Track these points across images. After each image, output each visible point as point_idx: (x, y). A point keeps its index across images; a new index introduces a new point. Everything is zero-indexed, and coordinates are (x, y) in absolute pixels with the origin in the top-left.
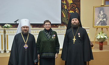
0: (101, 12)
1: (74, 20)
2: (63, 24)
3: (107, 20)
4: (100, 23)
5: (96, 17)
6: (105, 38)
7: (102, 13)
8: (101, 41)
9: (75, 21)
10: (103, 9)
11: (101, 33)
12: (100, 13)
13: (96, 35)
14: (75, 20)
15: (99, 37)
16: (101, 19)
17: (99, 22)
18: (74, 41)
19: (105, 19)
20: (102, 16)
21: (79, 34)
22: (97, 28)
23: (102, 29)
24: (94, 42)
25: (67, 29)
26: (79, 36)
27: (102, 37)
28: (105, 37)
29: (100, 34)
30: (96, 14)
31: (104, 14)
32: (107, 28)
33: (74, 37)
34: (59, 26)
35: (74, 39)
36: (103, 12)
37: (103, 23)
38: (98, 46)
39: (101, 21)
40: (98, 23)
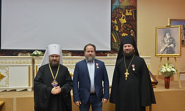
0: (167, 35)
1: (126, 46)
2: (113, 51)
3: (175, 46)
4: (166, 50)
5: (159, 42)
6: (172, 72)
7: (168, 37)
8: (166, 76)
9: (127, 48)
10: (169, 30)
11: (167, 64)
12: (165, 36)
13: (160, 67)
14: (128, 46)
15: (164, 70)
16: (166, 45)
17: (164, 48)
18: (126, 76)
19: (172, 45)
20: (168, 41)
21: (133, 66)
22: (161, 58)
23: (168, 58)
24: (157, 77)
25: (118, 59)
26: (134, 69)
27: (169, 70)
28: (173, 70)
29: (165, 66)
30: (160, 38)
31: (171, 38)
32: (175, 58)
33: (127, 70)
34: (108, 55)
35: (127, 74)
36: (170, 35)
37: (170, 50)
38: (163, 82)
39: (167, 48)
40: (162, 50)
